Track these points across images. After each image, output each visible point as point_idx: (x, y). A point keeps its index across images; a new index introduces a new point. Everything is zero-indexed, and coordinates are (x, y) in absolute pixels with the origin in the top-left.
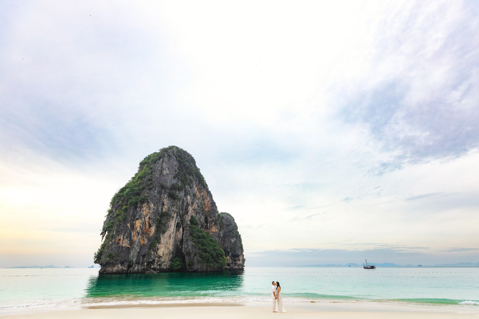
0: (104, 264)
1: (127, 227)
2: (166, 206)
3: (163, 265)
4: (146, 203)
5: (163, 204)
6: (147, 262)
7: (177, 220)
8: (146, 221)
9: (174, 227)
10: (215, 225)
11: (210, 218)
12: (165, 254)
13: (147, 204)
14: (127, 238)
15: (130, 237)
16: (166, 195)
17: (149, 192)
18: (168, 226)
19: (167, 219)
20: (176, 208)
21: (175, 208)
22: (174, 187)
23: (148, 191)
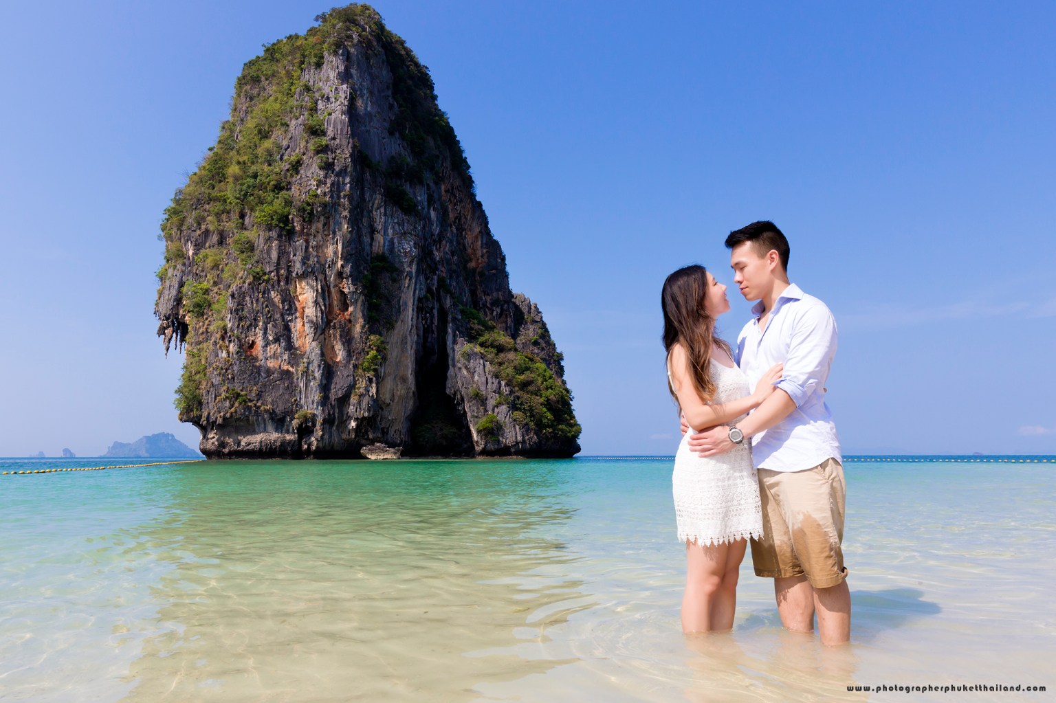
0: (220, 421)
1: (270, 301)
2: (379, 238)
3: (392, 432)
4: (322, 218)
5: (373, 231)
6: (357, 419)
7: (418, 286)
8: (332, 285)
9: (413, 310)
10: (500, 318)
11: (486, 294)
12: (396, 399)
13: (325, 225)
14: (277, 340)
15: (285, 334)
16: (378, 196)
17: (326, 177)
18: (399, 307)
19: (394, 281)
20: (415, 243)
21: (412, 243)
22: (395, 170)
23: (322, 173)
